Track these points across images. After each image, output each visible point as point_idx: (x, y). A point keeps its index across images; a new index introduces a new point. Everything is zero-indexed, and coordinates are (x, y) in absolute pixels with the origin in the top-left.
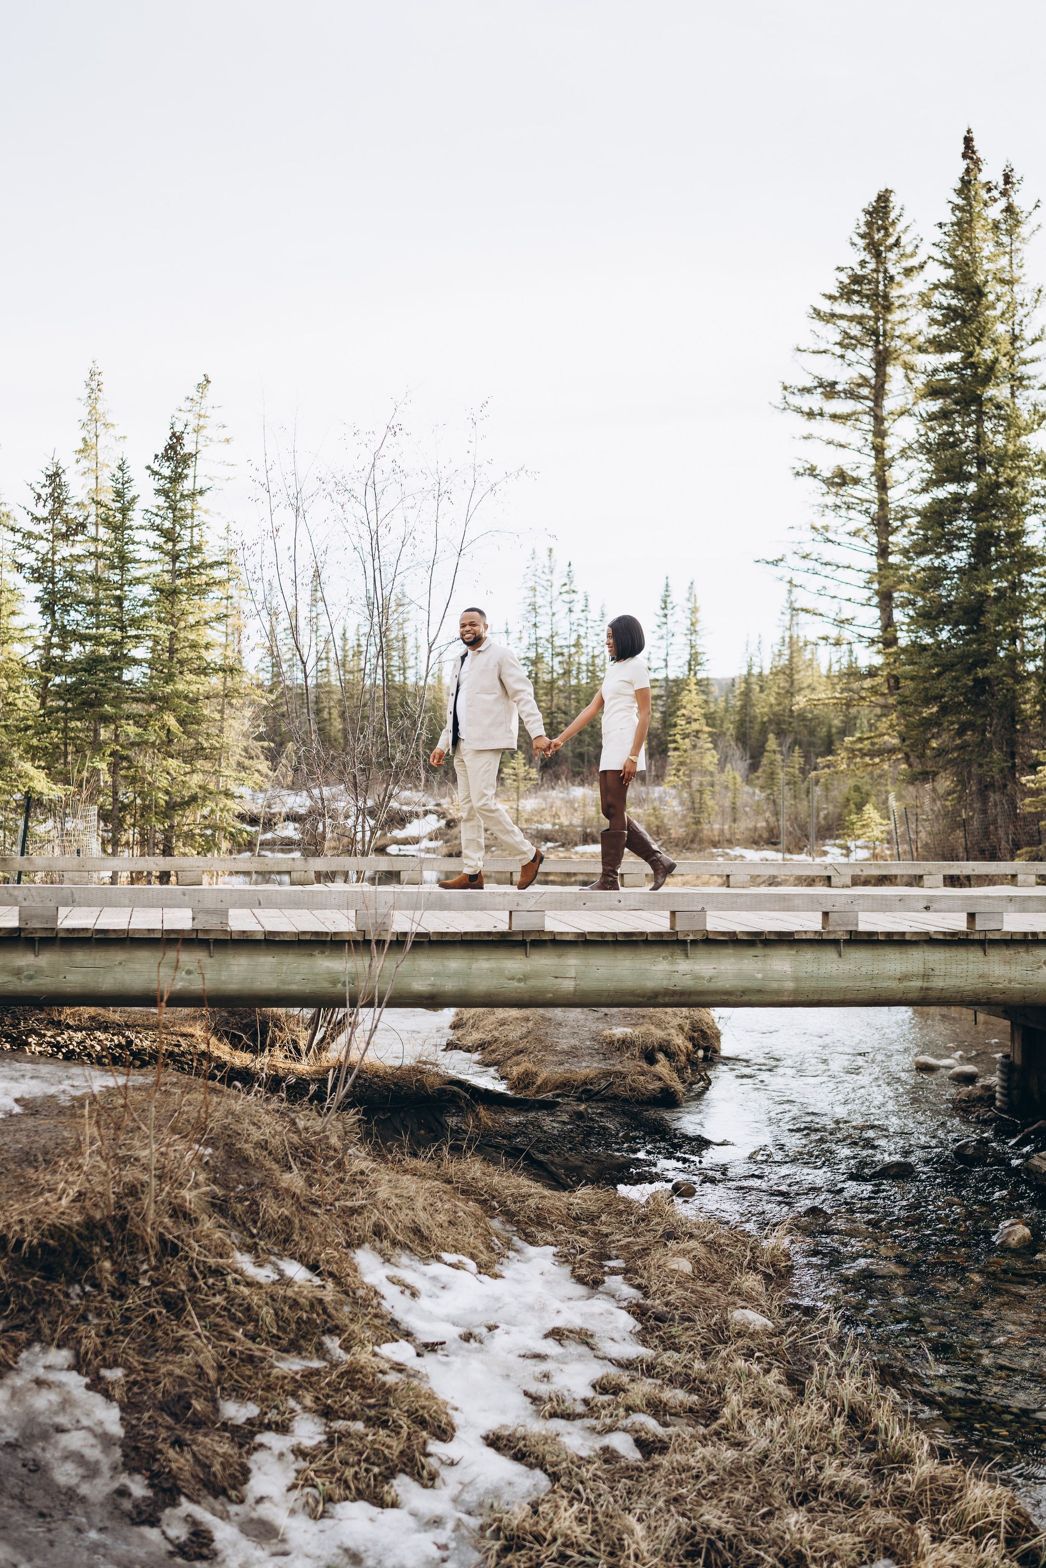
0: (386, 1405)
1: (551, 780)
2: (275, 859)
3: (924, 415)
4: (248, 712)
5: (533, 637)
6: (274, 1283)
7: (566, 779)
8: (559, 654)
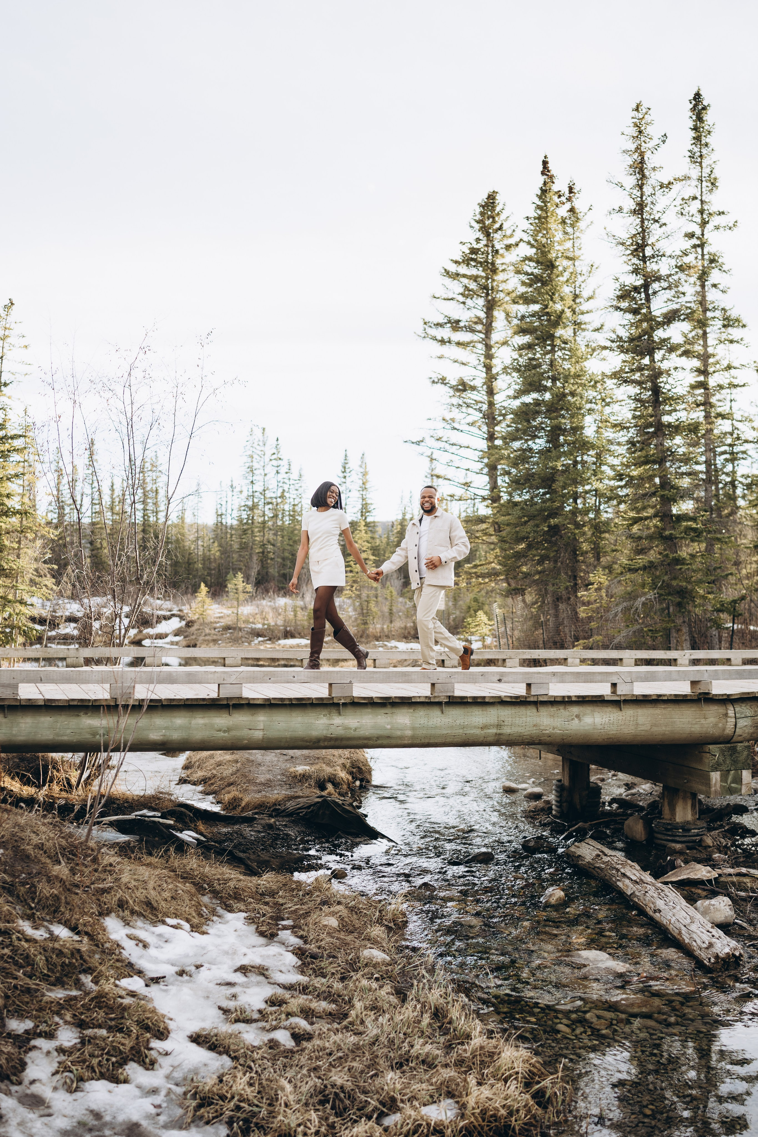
0: (123, 1018)
1: (263, 593)
2: (56, 649)
3: (516, 346)
4: (39, 543)
5: (251, 490)
6: (45, 939)
7: (274, 592)
8: (269, 503)
